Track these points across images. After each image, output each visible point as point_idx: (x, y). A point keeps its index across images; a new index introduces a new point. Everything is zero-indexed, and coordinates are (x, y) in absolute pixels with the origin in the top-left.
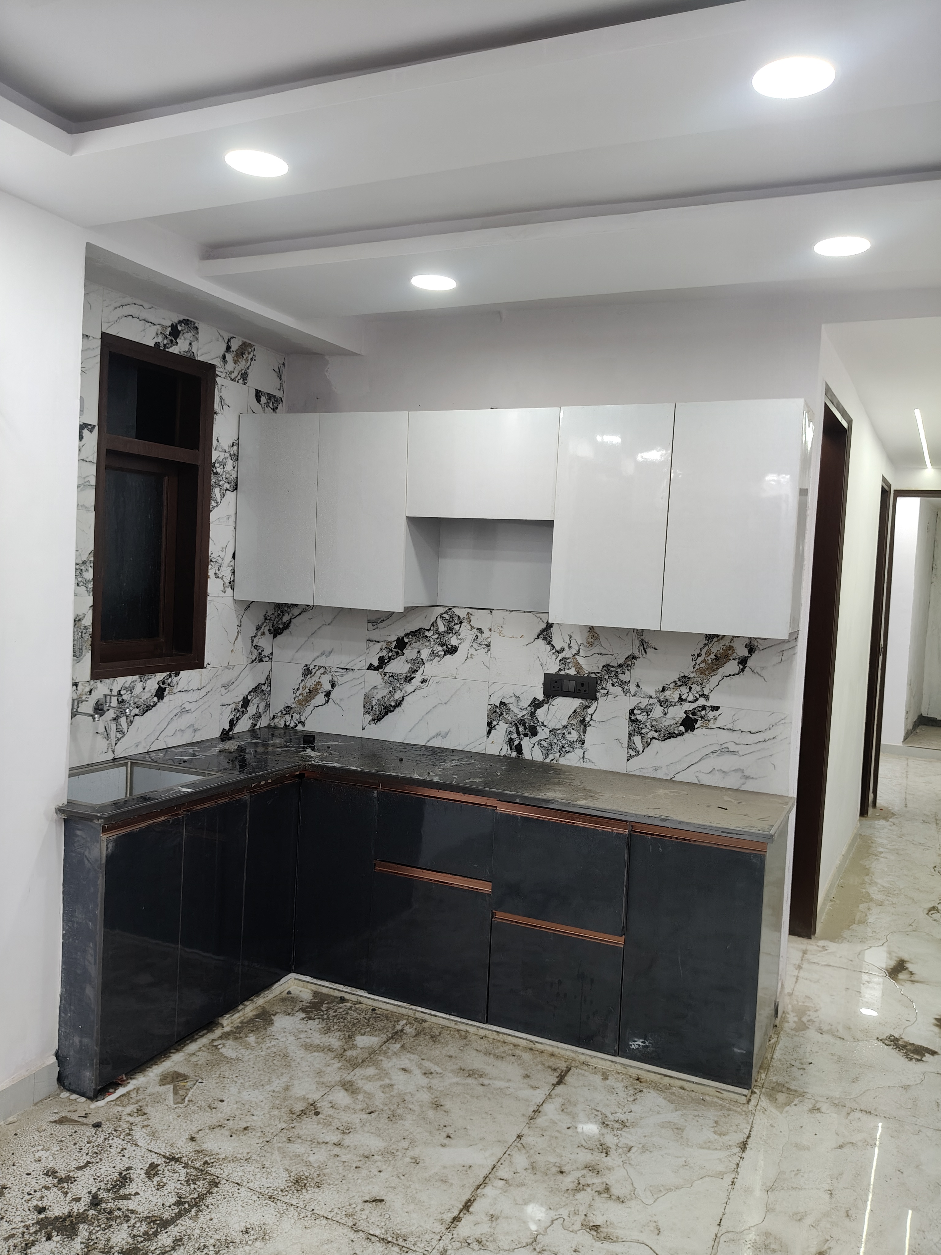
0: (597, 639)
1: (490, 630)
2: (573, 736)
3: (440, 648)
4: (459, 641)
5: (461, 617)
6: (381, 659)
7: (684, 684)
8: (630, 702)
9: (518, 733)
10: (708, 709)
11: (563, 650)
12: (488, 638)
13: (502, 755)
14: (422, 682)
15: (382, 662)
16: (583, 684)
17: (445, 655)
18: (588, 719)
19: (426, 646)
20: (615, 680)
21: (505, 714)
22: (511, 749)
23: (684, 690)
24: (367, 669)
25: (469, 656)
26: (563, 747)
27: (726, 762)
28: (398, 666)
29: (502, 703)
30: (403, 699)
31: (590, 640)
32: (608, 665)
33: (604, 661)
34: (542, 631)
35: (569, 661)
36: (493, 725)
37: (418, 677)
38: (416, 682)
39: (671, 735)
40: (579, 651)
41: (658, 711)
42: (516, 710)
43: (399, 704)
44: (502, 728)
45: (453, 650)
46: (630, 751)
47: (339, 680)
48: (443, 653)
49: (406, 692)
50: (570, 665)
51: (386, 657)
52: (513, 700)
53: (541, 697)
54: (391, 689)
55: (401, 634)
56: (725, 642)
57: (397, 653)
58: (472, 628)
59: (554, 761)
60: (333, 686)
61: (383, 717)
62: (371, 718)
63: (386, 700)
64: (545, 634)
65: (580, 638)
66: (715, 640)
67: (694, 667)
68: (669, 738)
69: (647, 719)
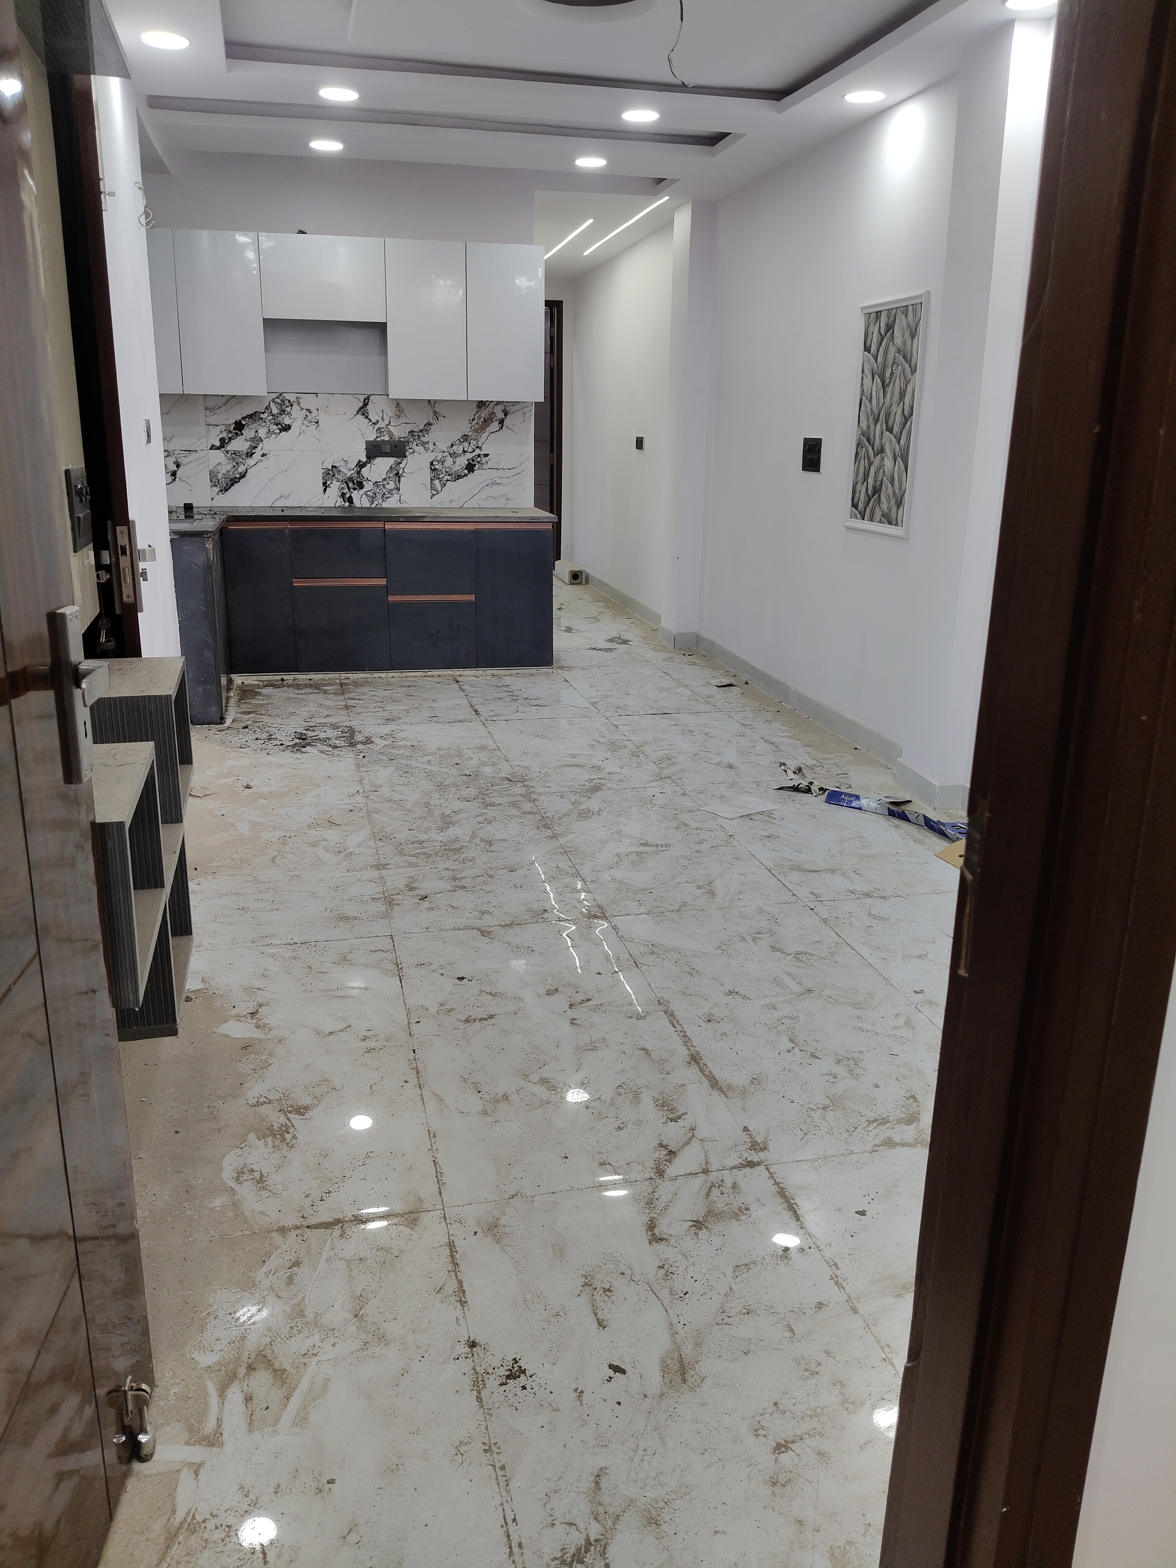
0: (403, 412)
1: (318, 410)
2: (392, 485)
3: (275, 427)
4: (292, 421)
5: (291, 401)
6: (222, 440)
7: (466, 440)
8: (431, 456)
9: (349, 489)
10: (482, 456)
11: (378, 422)
12: (316, 416)
13: (337, 506)
14: (262, 456)
15: (223, 443)
16: (396, 447)
17: (280, 432)
18: (401, 472)
19: (263, 427)
20: (418, 442)
21: (336, 474)
22: (344, 501)
23: (466, 444)
24: (210, 449)
25: (302, 432)
26: (384, 494)
27: (495, 491)
28: (239, 444)
29: (334, 467)
30: (247, 471)
31: (398, 413)
32: (412, 431)
33: (409, 428)
34: (360, 409)
35: (383, 430)
36: (327, 484)
37: (258, 452)
38: (257, 456)
39: (459, 477)
40: (390, 422)
41: (449, 461)
42: (346, 471)
43: (243, 476)
44: (335, 487)
45: (287, 428)
46: (433, 491)
47: (182, 460)
48: (278, 431)
49: (248, 465)
50: (385, 433)
51: (227, 438)
52: (342, 463)
53: (364, 459)
54: (235, 464)
55: (239, 418)
56: (490, 409)
57: (237, 434)
58: (302, 409)
59: (379, 506)
60: (178, 466)
61: (230, 488)
62: (218, 490)
63: (231, 473)
64: (363, 410)
65: (390, 412)
66: (483, 408)
67: (471, 428)
68: (458, 479)
69: (443, 467)
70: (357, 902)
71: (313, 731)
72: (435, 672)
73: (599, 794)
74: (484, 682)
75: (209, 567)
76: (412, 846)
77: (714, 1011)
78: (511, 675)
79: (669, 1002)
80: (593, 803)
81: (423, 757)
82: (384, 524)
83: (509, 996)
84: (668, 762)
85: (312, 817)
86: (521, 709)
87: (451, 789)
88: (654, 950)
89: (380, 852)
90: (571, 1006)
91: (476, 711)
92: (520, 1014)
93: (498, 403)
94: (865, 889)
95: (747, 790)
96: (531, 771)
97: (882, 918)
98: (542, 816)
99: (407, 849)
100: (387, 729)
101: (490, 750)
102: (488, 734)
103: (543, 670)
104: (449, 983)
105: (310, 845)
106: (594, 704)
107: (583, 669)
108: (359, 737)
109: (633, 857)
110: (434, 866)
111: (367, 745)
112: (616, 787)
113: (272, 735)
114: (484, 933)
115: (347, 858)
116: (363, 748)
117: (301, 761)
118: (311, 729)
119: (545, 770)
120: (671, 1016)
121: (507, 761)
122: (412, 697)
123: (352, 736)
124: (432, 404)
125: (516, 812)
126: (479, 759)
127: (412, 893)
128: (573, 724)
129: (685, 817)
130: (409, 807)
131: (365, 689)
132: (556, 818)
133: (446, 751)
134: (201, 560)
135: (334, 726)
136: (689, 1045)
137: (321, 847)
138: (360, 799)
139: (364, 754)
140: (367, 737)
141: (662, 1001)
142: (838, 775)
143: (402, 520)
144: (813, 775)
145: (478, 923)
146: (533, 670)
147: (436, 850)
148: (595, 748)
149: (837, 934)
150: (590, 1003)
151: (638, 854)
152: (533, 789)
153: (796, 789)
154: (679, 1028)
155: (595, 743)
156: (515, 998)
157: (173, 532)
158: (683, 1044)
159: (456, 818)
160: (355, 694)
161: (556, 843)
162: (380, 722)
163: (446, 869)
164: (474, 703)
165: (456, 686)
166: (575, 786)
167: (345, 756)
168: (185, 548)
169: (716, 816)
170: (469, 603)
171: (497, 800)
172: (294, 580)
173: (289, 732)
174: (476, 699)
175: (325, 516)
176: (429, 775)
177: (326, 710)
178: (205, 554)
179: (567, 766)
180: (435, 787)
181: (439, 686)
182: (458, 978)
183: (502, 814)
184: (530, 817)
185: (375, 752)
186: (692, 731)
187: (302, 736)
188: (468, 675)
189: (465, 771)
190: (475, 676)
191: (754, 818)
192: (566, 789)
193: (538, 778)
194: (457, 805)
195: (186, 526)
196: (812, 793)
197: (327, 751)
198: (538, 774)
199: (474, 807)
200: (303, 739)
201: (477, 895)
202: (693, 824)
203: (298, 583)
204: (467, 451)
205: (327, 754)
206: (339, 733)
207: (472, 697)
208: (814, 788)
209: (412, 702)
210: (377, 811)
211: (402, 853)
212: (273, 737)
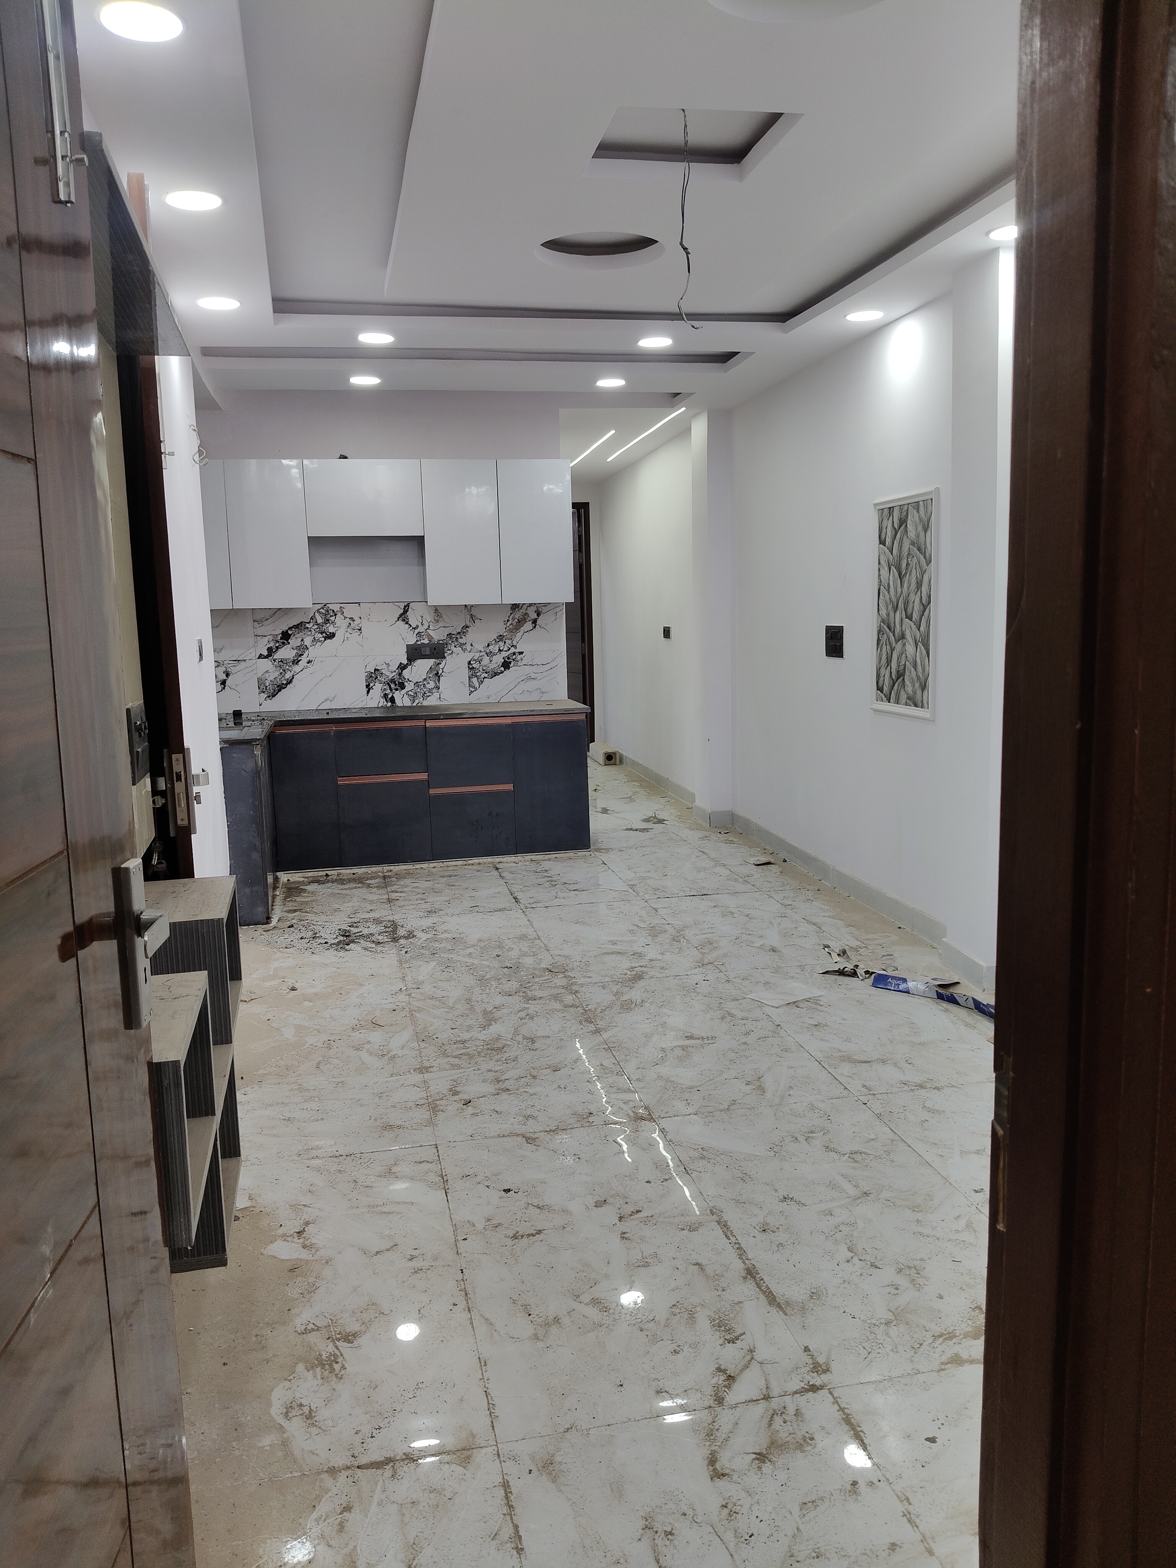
0: (441, 617)
1: (360, 618)
2: (432, 685)
3: (320, 635)
4: (336, 629)
5: (335, 611)
6: (270, 650)
7: (501, 640)
8: (468, 656)
9: (391, 689)
10: (517, 655)
11: (418, 626)
12: (359, 624)
13: (380, 706)
14: (308, 663)
15: (272, 652)
16: (435, 649)
17: (325, 640)
18: (440, 672)
19: (309, 635)
20: (456, 643)
21: (379, 677)
22: (387, 701)
23: (502, 644)
24: (258, 658)
25: (345, 638)
26: (425, 693)
27: (531, 685)
28: (286, 653)
29: (375, 670)
30: (293, 677)
31: (436, 618)
32: (450, 634)
33: (448, 631)
34: (401, 615)
35: (423, 634)
36: (370, 686)
37: (304, 659)
38: (303, 663)
39: (496, 674)
40: (429, 627)
41: (486, 660)
42: (388, 673)
43: (289, 682)
44: (378, 688)
45: (331, 636)
46: (471, 688)
47: (232, 670)
48: (323, 639)
49: (295, 672)
50: (424, 636)
51: (274, 647)
52: (385, 666)
53: (405, 662)
54: (281, 671)
55: (285, 628)
56: (523, 611)
57: (283, 643)
58: (345, 618)
59: (420, 704)
60: (228, 675)
61: (277, 693)
62: (266, 696)
63: (278, 680)
64: (403, 617)
65: (429, 617)
66: (517, 610)
67: (506, 629)
68: (495, 676)
69: (480, 666)
70: (401, 1109)
71: (357, 927)
72: (476, 860)
73: (641, 983)
74: (524, 868)
75: (257, 772)
76: (455, 1046)
77: (768, 1220)
78: (549, 860)
79: (722, 1212)
80: (635, 994)
81: (464, 949)
82: (425, 722)
83: (557, 1209)
84: (709, 946)
85: (356, 1019)
86: (560, 894)
87: (493, 983)
88: (704, 1153)
89: (423, 1054)
90: (621, 1218)
91: (515, 898)
92: (568, 1229)
93: (531, 605)
94: (918, 1079)
95: (792, 976)
96: (572, 960)
97: (937, 1111)
98: (584, 1010)
99: (450, 1049)
100: (428, 922)
101: (530, 939)
102: (528, 923)
103: (581, 853)
104: (495, 1196)
105: (354, 1048)
106: (632, 886)
107: (620, 851)
108: (401, 932)
109: (679, 1052)
110: (477, 1068)
111: (410, 940)
112: (658, 975)
113: (316, 933)
114: (529, 1140)
115: (391, 1062)
116: (405, 943)
117: (345, 959)
118: (355, 925)
119: (586, 959)
120: (724, 1226)
121: (548, 950)
122: (452, 887)
123: (395, 931)
124: (469, 608)
125: (558, 1006)
126: (520, 950)
127: (456, 1098)
128: (612, 909)
129: (730, 1006)
130: (451, 1004)
131: (407, 881)
132: (599, 1010)
133: (487, 942)
134: (249, 765)
135: (377, 921)
136: (744, 1258)
137: (365, 1050)
138: (402, 997)
139: (406, 950)
140: (409, 931)
141: (714, 1210)
142: (883, 956)
143: (442, 717)
144: (858, 957)
145: (522, 1129)
146: (571, 854)
147: (479, 1050)
148: (634, 933)
149: (892, 1130)
150: (640, 1215)
151: (684, 1048)
152: (574, 980)
153: (841, 973)
154: (733, 1239)
155: (635, 928)
156: (563, 1211)
157: (223, 741)
158: (738, 1257)
159: (498, 1014)
160: (398, 887)
161: (599, 1039)
162: (422, 914)
163: (490, 1071)
164: (513, 890)
165: (496, 873)
166: (616, 976)
167: (388, 952)
168: (234, 755)
169: (761, 1005)
170: (507, 792)
171: (538, 994)
172: (339, 779)
173: (334, 929)
174: (515, 886)
175: (368, 717)
176: (471, 968)
177: (369, 905)
178: (253, 760)
179: (608, 953)
180: (476, 982)
181: (478, 874)
182: (504, 1190)
183: (544, 1009)
184: (572, 1010)
185: (418, 947)
186: (732, 913)
187: (345, 933)
188: (507, 861)
189: (506, 963)
190: (514, 862)
191: (801, 1005)
192: (608, 979)
193: (579, 968)
194: (499, 1000)
195: (235, 734)
196: (858, 977)
197: (371, 947)
198: (578, 964)
199: (516, 1002)
200: (346, 936)
201: (521, 1098)
202: (740, 1014)
203: (341, 781)
204: (502, 650)
205: (371, 951)
206: (382, 928)
207: (512, 884)
208: (860, 972)
209: (453, 892)
210: (420, 1010)
211: (445, 1054)
212: (317, 935)
